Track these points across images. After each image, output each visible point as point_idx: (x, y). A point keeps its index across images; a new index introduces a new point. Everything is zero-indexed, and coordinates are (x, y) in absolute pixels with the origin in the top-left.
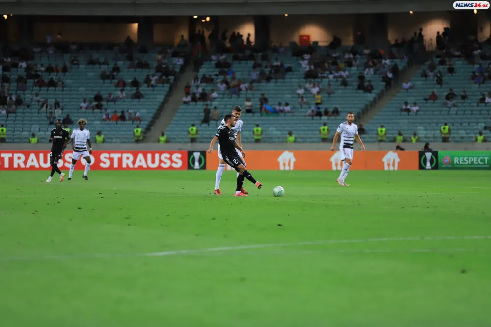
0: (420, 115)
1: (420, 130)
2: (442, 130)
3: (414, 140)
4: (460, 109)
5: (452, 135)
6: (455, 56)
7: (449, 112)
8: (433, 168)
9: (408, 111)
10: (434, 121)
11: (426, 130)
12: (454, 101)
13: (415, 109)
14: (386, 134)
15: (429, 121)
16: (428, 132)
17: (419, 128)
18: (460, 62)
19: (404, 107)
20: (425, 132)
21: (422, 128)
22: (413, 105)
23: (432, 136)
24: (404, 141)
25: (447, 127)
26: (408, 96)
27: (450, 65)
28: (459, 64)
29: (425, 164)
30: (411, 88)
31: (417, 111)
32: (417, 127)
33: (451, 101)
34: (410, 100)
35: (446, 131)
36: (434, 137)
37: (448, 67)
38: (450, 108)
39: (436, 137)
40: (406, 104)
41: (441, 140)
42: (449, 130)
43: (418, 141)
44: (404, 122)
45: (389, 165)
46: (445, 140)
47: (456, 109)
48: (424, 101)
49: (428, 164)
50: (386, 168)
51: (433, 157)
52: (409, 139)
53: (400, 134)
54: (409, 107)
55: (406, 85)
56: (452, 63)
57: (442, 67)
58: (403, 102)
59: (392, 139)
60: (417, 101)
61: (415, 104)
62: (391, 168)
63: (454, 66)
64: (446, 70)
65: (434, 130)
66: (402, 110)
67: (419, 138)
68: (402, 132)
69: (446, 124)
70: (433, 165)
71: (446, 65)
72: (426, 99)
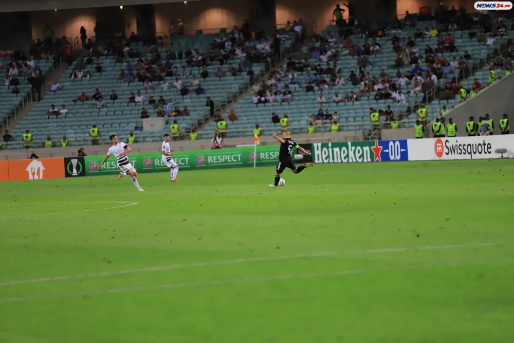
0: (70, 117)
1: (70, 133)
2: (91, 132)
3: (64, 144)
4: (110, 109)
5: (103, 137)
6: (102, 55)
7: (99, 113)
8: (79, 175)
9: (57, 114)
10: (85, 123)
11: (75, 133)
12: (103, 102)
13: (63, 111)
14: (32, 139)
15: (79, 123)
16: (78, 135)
17: (68, 131)
18: (109, 61)
19: (51, 110)
20: (74, 135)
21: (72, 131)
22: (61, 107)
23: (82, 139)
24: (54, 146)
25: (96, 130)
26: (55, 98)
27: (98, 64)
28: (107, 62)
29: (72, 170)
30: (59, 89)
31: (67, 113)
32: (66, 130)
33: (100, 102)
34: (59, 102)
35: (95, 134)
36: (84, 141)
37: (96, 66)
38: (100, 109)
39: (86, 140)
40: (53, 106)
41: (91, 142)
42: (98, 132)
43: (68, 145)
44: (52, 125)
45: (33, 174)
46: (95, 142)
47: (106, 109)
48: (73, 103)
49: (75, 171)
50: (31, 177)
51: (79, 163)
52: (58, 144)
53: (49, 139)
54: (56, 109)
55: (54, 87)
56: (99, 62)
57: (90, 66)
58: (50, 104)
59: (42, 145)
60: (65, 104)
61: (64, 106)
62: (36, 177)
63: (101, 65)
64: (94, 69)
65: (84, 133)
66: (49, 113)
67: (68, 141)
68: (51, 136)
69: (94, 126)
70: (79, 172)
71: (94, 64)
72: (75, 101)
